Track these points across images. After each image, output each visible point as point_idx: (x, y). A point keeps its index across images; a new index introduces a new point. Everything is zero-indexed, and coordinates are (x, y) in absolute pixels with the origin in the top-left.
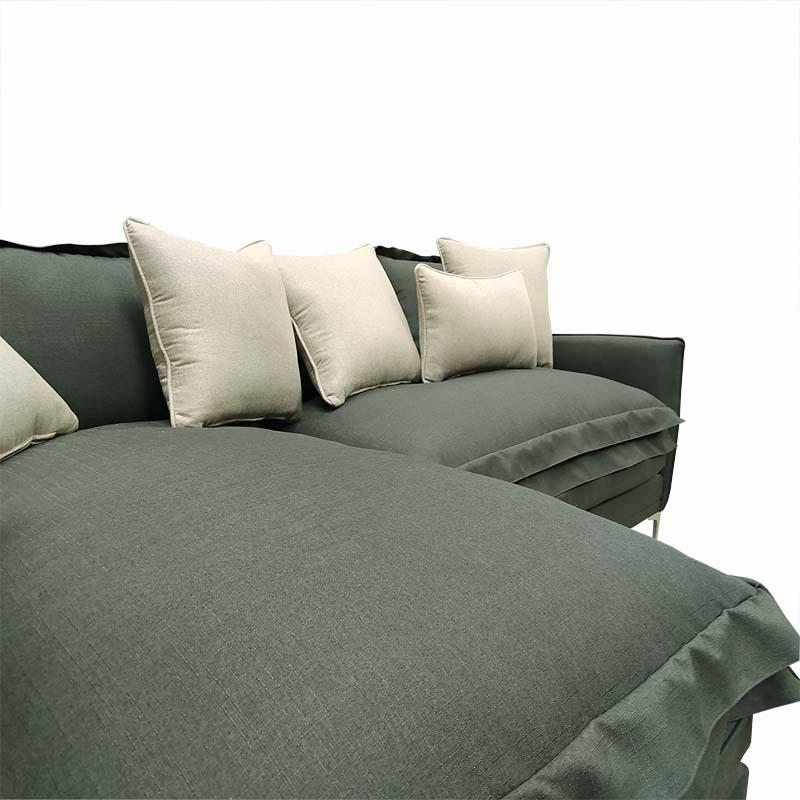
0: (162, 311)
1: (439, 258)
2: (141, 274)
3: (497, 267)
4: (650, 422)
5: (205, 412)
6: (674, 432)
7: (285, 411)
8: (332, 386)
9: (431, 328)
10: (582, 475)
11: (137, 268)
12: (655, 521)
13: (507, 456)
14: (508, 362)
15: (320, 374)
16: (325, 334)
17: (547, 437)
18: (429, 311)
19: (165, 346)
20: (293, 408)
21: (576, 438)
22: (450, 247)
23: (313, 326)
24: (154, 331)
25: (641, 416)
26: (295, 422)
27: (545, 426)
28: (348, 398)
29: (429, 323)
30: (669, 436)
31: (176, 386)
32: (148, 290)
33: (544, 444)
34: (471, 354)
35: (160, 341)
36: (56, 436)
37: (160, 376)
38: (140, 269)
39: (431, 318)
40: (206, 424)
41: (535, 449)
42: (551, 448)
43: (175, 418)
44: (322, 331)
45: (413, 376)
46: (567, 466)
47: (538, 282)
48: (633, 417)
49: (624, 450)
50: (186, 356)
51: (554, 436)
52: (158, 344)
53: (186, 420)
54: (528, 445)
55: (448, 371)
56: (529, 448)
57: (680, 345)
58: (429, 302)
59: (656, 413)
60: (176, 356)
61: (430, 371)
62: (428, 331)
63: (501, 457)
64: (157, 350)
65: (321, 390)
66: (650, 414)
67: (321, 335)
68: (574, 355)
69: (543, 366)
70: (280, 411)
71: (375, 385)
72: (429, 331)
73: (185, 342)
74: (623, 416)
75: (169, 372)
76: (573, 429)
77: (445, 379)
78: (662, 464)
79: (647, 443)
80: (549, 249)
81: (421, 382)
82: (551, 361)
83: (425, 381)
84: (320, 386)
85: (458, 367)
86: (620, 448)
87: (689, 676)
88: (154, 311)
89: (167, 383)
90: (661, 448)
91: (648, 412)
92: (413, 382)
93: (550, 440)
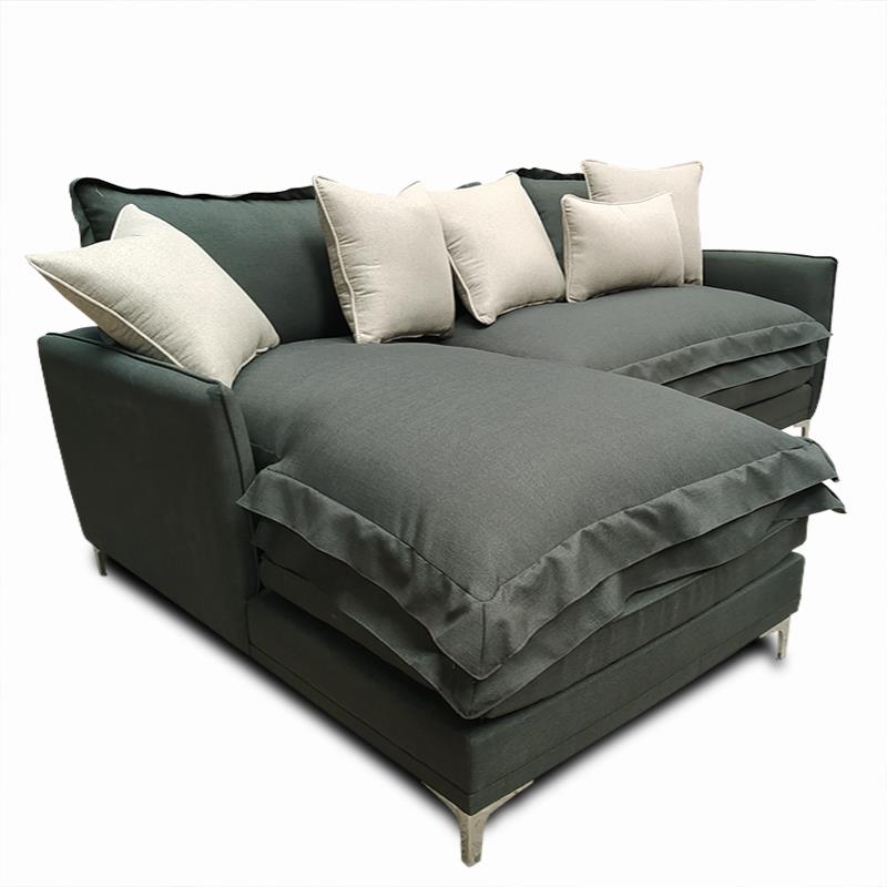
0: (347, 252)
1: (583, 175)
2: (330, 222)
3: (643, 190)
4: (796, 336)
5: (384, 331)
6: (823, 345)
7: (441, 329)
8: (484, 307)
9: (577, 252)
10: (718, 383)
11: (325, 217)
12: (803, 429)
13: (646, 366)
14: (654, 281)
15: (472, 297)
16: (477, 262)
17: (686, 350)
18: (575, 238)
19: (350, 279)
20: (448, 326)
21: (714, 350)
22: (596, 169)
23: (465, 256)
24: (339, 266)
25: (786, 331)
26: (449, 337)
27: (684, 342)
28: (498, 317)
29: (575, 248)
30: (817, 348)
31: (359, 311)
32: (335, 234)
33: (682, 356)
34: (616, 275)
35: (345, 275)
36: (270, 349)
37: (341, 302)
38: (328, 218)
39: (577, 244)
40: (383, 341)
41: (673, 360)
42: (690, 361)
43: (360, 336)
44: (474, 260)
45: (558, 296)
46: (705, 375)
47: (687, 202)
48: (780, 331)
49: (766, 362)
50: (368, 287)
51: (692, 349)
52: (343, 278)
53: (369, 338)
54: (667, 357)
55: (593, 291)
56: (669, 360)
57: (831, 265)
58: (574, 229)
59: (801, 327)
60: (359, 288)
61: (575, 291)
62: (571, 255)
63: (641, 366)
64: (342, 282)
65: (474, 310)
66: (795, 329)
67: (473, 264)
68: (724, 271)
69: (691, 282)
70: (436, 329)
71: (521, 306)
72: (575, 255)
73: (367, 276)
74: (767, 331)
75: (353, 300)
76: (713, 343)
77: (589, 299)
78: (809, 374)
79: (792, 355)
80: (702, 167)
81: (565, 301)
82: (701, 278)
83: (569, 300)
84: (472, 307)
85: (603, 288)
86: (762, 359)
87: (743, 478)
88: (340, 251)
89: (350, 309)
90: (807, 360)
91: (795, 327)
92: (558, 301)
93: (689, 352)
